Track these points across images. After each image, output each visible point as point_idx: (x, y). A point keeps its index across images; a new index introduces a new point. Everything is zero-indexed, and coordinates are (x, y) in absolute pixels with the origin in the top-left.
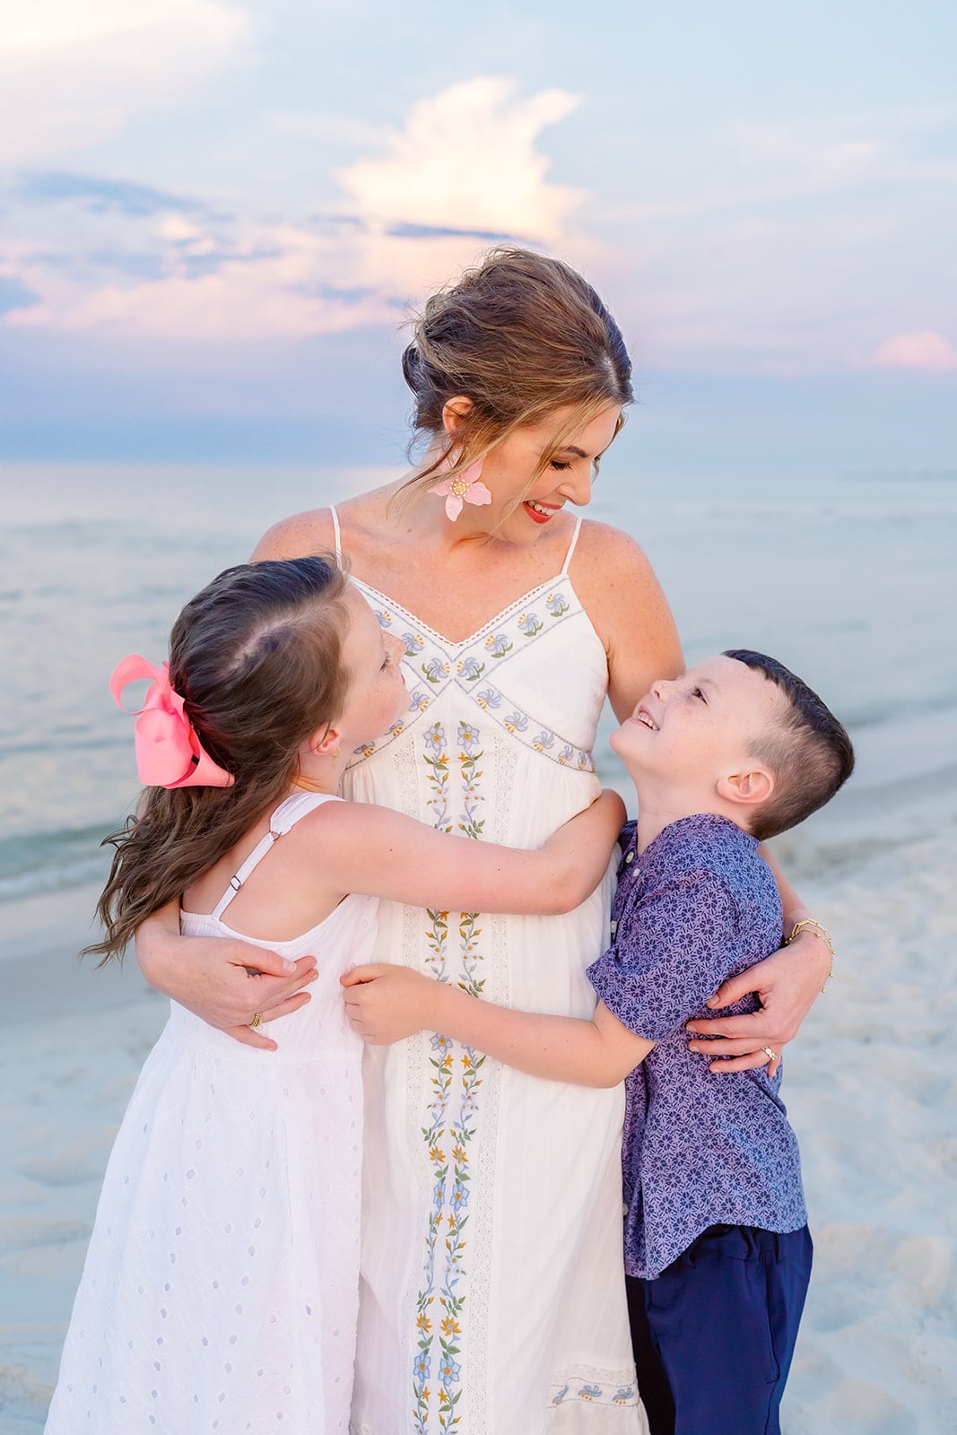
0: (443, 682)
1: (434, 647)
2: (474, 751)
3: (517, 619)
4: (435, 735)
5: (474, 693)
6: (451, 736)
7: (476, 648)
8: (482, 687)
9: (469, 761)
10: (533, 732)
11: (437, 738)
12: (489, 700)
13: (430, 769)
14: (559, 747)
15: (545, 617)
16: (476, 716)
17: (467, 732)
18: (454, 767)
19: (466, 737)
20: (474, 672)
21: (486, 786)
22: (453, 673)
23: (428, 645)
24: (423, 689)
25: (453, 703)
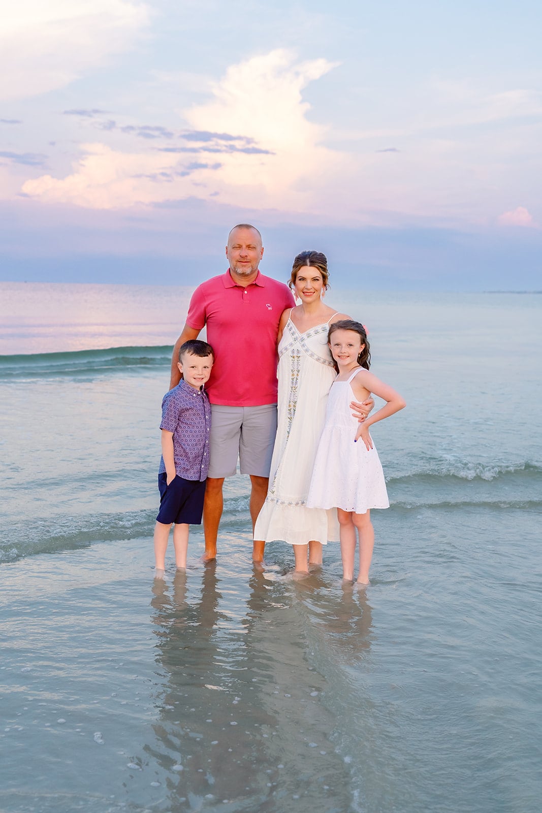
0: (297, 341)
1: (298, 334)
2: (299, 355)
3: (314, 330)
4: (293, 351)
5: (301, 344)
6: (296, 352)
7: (304, 336)
8: (303, 343)
9: (299, 357)
10: (310, 353)
12: (304, 346)
13: (291, 358)
14: (316, 357)
15: (320, 331)
16: (300, 349)
17: (298, 351)
18: (296, 358)
19: (298, 353)
21: (300, 362)
22: (299, 339)
23: (296, 334)
24: (293, 342)
25: (297, 346)
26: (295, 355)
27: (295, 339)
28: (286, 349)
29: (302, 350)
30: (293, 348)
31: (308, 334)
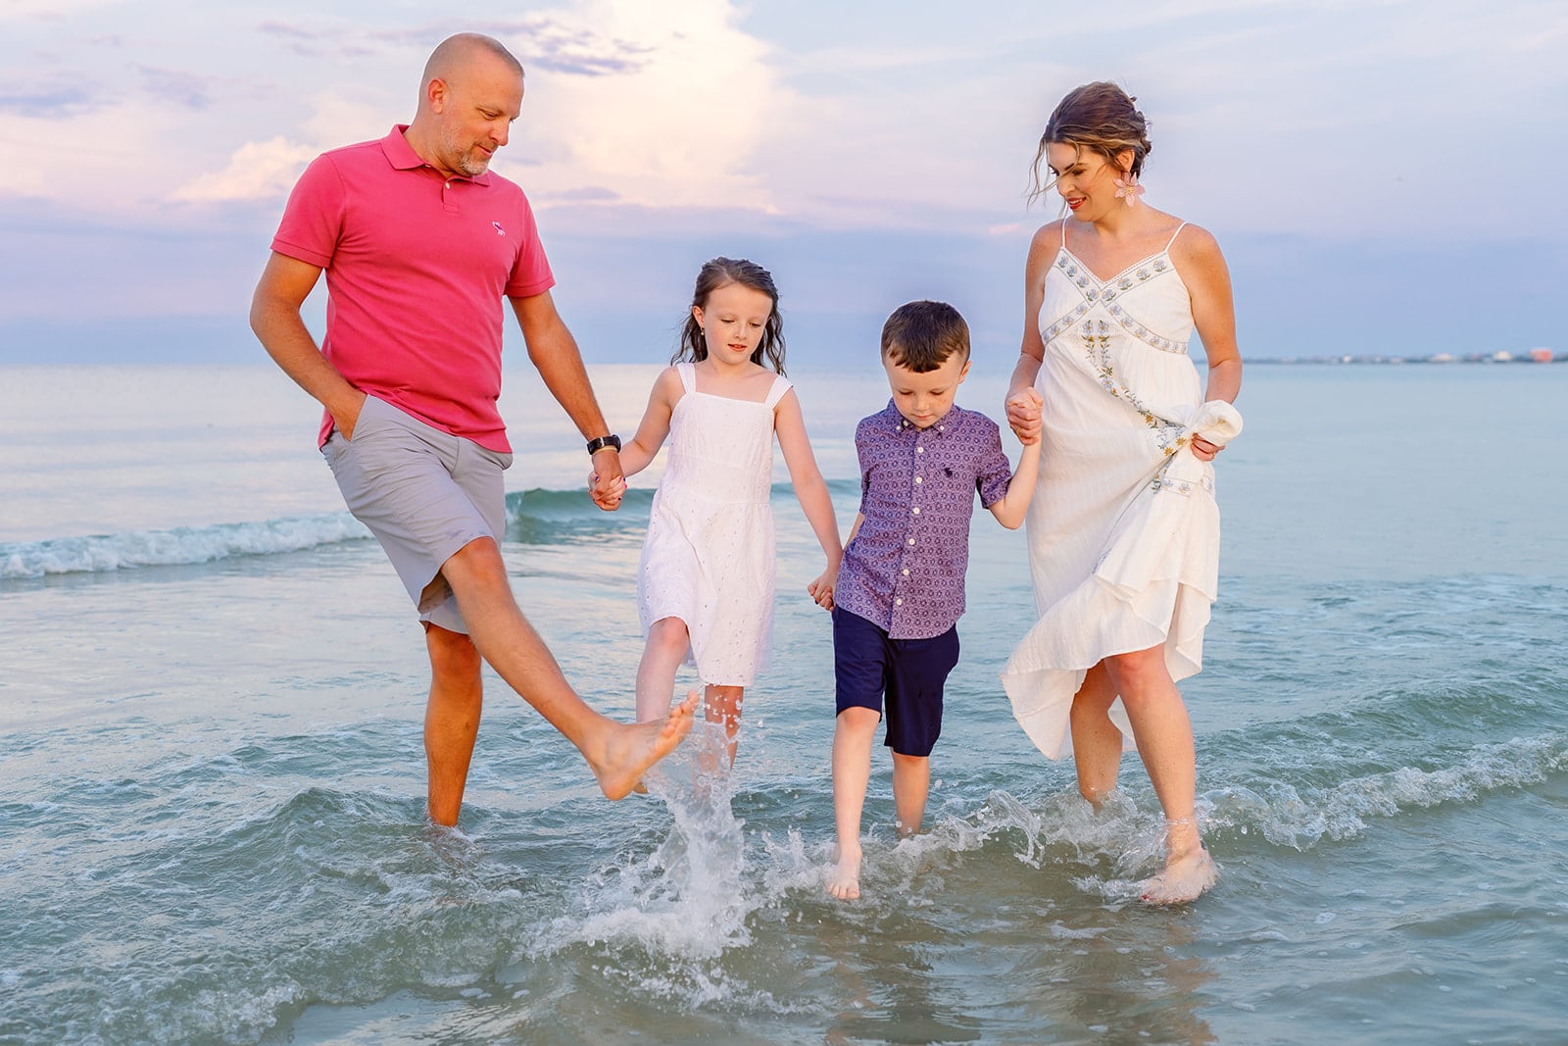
0: (1095, 301)
1: (1094, 284)
2: (1105, 335)
3: (1135, 273)
4: (1088, 326)
5: (1108, 308)
6: (1095, 327)
7: (1113, 286)
8: (1113, 304)
9: (1104, 340)
10: (1135, 327)
11: (1089, 328)
12: (1115, 311)
13: (1086, 342)
14: (1149, 337)
15: (1152, 272)
16: (1108, 319)
17: (1103, 326)
18: (1097, 343)
19: (1103, 328)
20: (1110, 297)
21: (1111, 351)
22: (1101, 296)
24: (1086, 304)
25: (1099, 311)
26: (1095, 333)
27: (1090, 297)
28: (1068, 321)
29: (1114, 322)
30: (1086, 318)
31: (1124, 282)
